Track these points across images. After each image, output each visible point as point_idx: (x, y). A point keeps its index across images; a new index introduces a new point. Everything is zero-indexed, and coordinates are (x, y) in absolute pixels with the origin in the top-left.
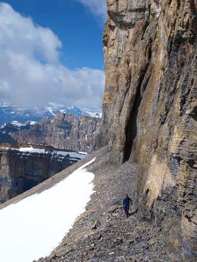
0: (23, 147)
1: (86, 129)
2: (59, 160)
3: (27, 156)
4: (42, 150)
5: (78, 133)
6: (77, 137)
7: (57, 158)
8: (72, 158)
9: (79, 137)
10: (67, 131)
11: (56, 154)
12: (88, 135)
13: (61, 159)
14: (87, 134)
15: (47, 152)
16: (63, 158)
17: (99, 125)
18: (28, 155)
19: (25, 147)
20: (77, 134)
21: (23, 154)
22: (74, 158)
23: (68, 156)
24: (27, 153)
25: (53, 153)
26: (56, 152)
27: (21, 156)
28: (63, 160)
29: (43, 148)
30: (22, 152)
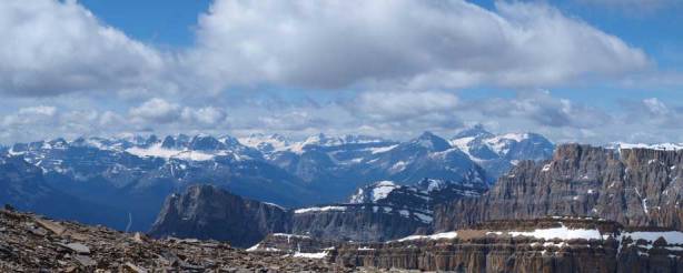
0: (542, 227)
1: (643, 183)
2: (640, 253)
3: (557, 249)
4: (591, 231)
5: (623, 194)
6: (618, 206)
7: (635, 249)
8: (671, 245)
9: (625, 207)
10: (590, 191)
11: (630, 240)
12: (649, 197)
13: (645, 250)
14: (645, 196)
15: (606, 237)
16: (650, 247)
17: (677, 170)
18: (560, 245)
19: (548, 227)
20: (619, 199)
21: (546, 245)
22: (677, 245)
23: (661, 241)
24: (557, 241)
25: (619, 238)
26: (627, 235)
27: (541, 249)
28: (651, 251)
29: (593, 228)
30: (543, 241)
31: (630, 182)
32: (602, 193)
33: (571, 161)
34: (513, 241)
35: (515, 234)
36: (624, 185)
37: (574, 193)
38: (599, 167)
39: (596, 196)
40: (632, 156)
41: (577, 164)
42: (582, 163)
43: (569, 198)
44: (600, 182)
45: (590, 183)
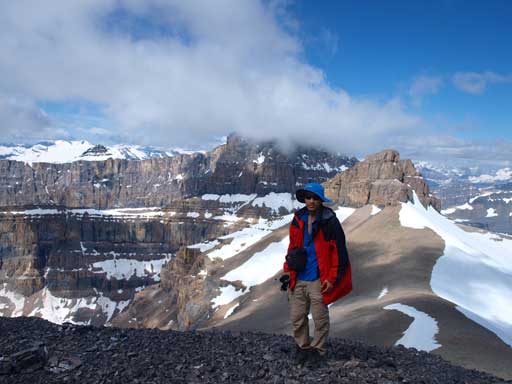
31: (39, 178)
32: (23, 183)
33: (5, 168)
34: (14, 216)
35: (15, 213)
36: (35, 179)
37: (8, 184)
38: (21, 171)
39: (21, 185)
40: (38, 166)
41: (9, 169)
42: (12, 169)
43: (5, 186)
44: (22, 178)
45: (17, 179)
